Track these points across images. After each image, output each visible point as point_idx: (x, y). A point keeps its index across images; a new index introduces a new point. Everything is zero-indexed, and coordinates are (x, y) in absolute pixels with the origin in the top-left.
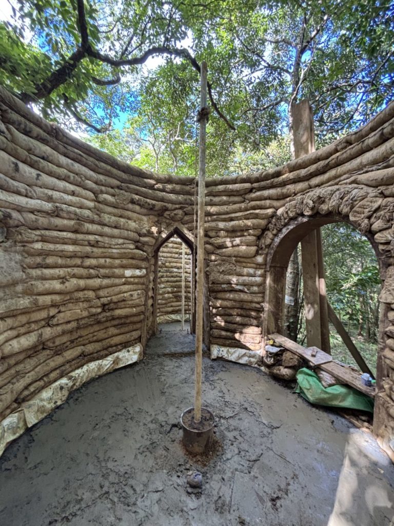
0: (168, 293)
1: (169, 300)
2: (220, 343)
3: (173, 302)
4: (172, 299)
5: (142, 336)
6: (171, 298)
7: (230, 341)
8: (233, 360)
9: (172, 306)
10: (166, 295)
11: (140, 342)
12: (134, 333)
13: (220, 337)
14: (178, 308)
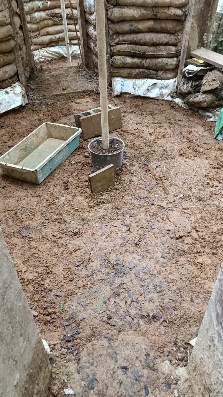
0: (39, 10)
1: (42, 24)
2: (125, 75)
3: (48, 26)
4: (46, 22)
5: (20, 72)
6: (44, 20)
7: (137, 70)
8: (141, 94)
9: (48, 34)
10: (37, 15)
11: (19, 80)
12: (7, 68)
13: (124, 66)
14: (57, 36)
